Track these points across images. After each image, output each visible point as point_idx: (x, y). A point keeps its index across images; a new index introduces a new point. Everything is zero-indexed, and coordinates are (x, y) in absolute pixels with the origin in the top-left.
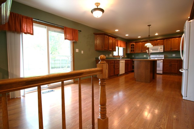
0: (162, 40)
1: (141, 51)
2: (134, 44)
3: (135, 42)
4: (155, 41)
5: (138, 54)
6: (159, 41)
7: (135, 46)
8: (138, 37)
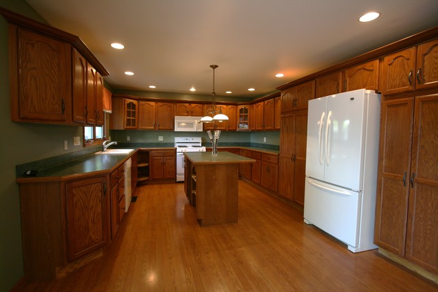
0: (199, 105)
1: (155, 126)
2: (135, 102)
3: (137, 97)
4: (187, 105)
5: (144, 132)
6: (193, 105)
7: (137, 111)
8: (150, 87)
